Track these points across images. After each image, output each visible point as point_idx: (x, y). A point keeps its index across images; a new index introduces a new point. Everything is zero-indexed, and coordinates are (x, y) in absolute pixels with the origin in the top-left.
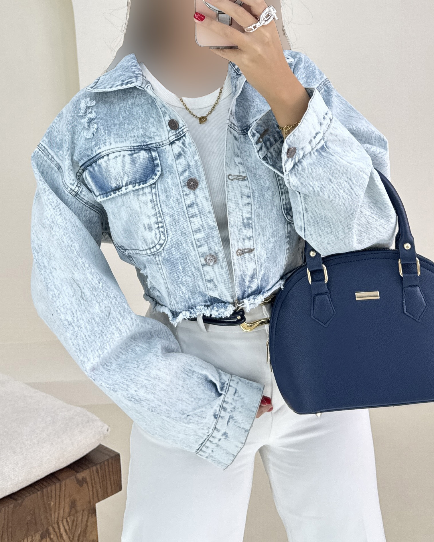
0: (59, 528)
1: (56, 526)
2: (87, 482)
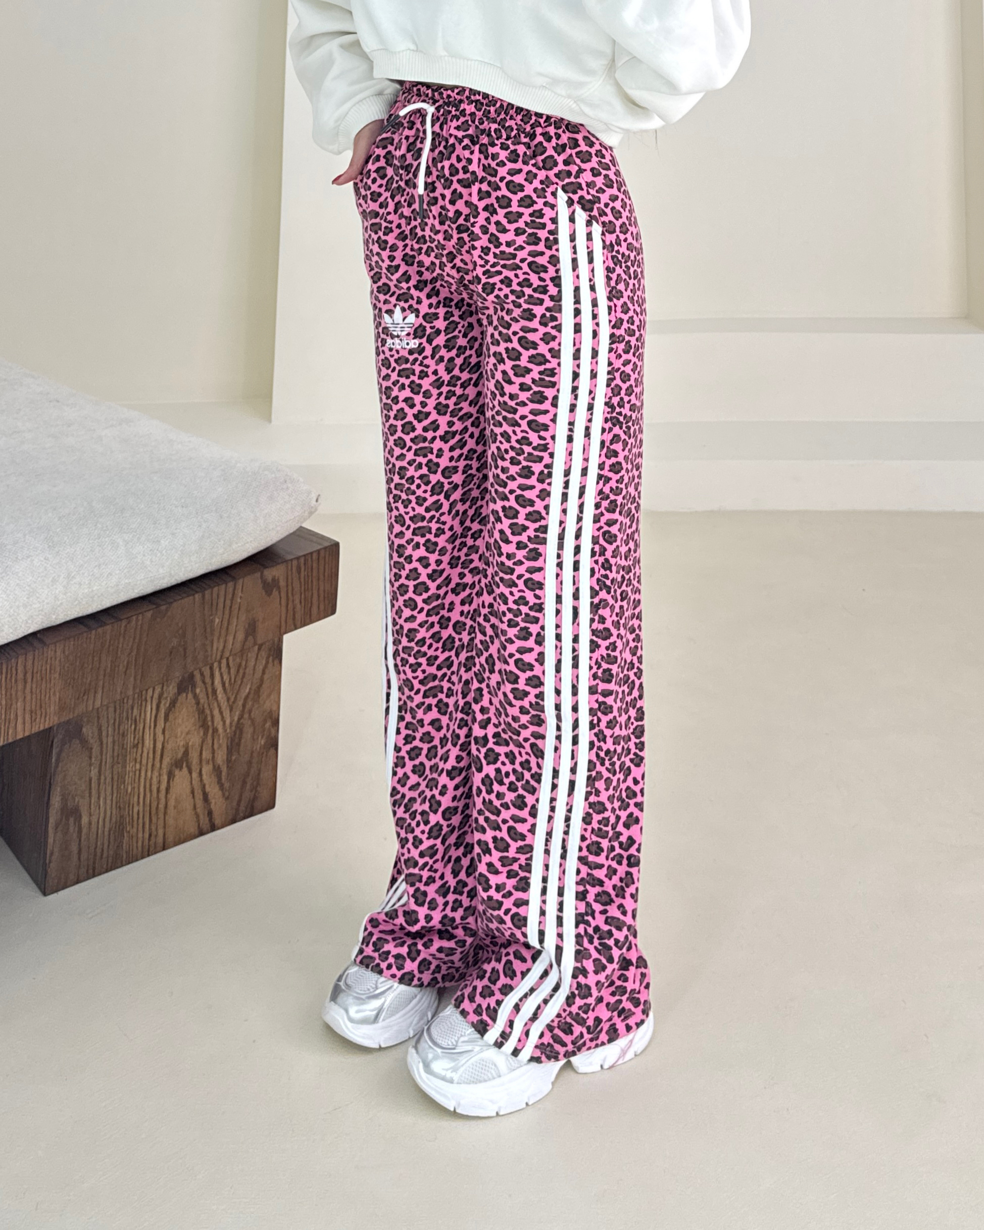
0: (212, 676)
1: (207, 672)
2: (279, 588)
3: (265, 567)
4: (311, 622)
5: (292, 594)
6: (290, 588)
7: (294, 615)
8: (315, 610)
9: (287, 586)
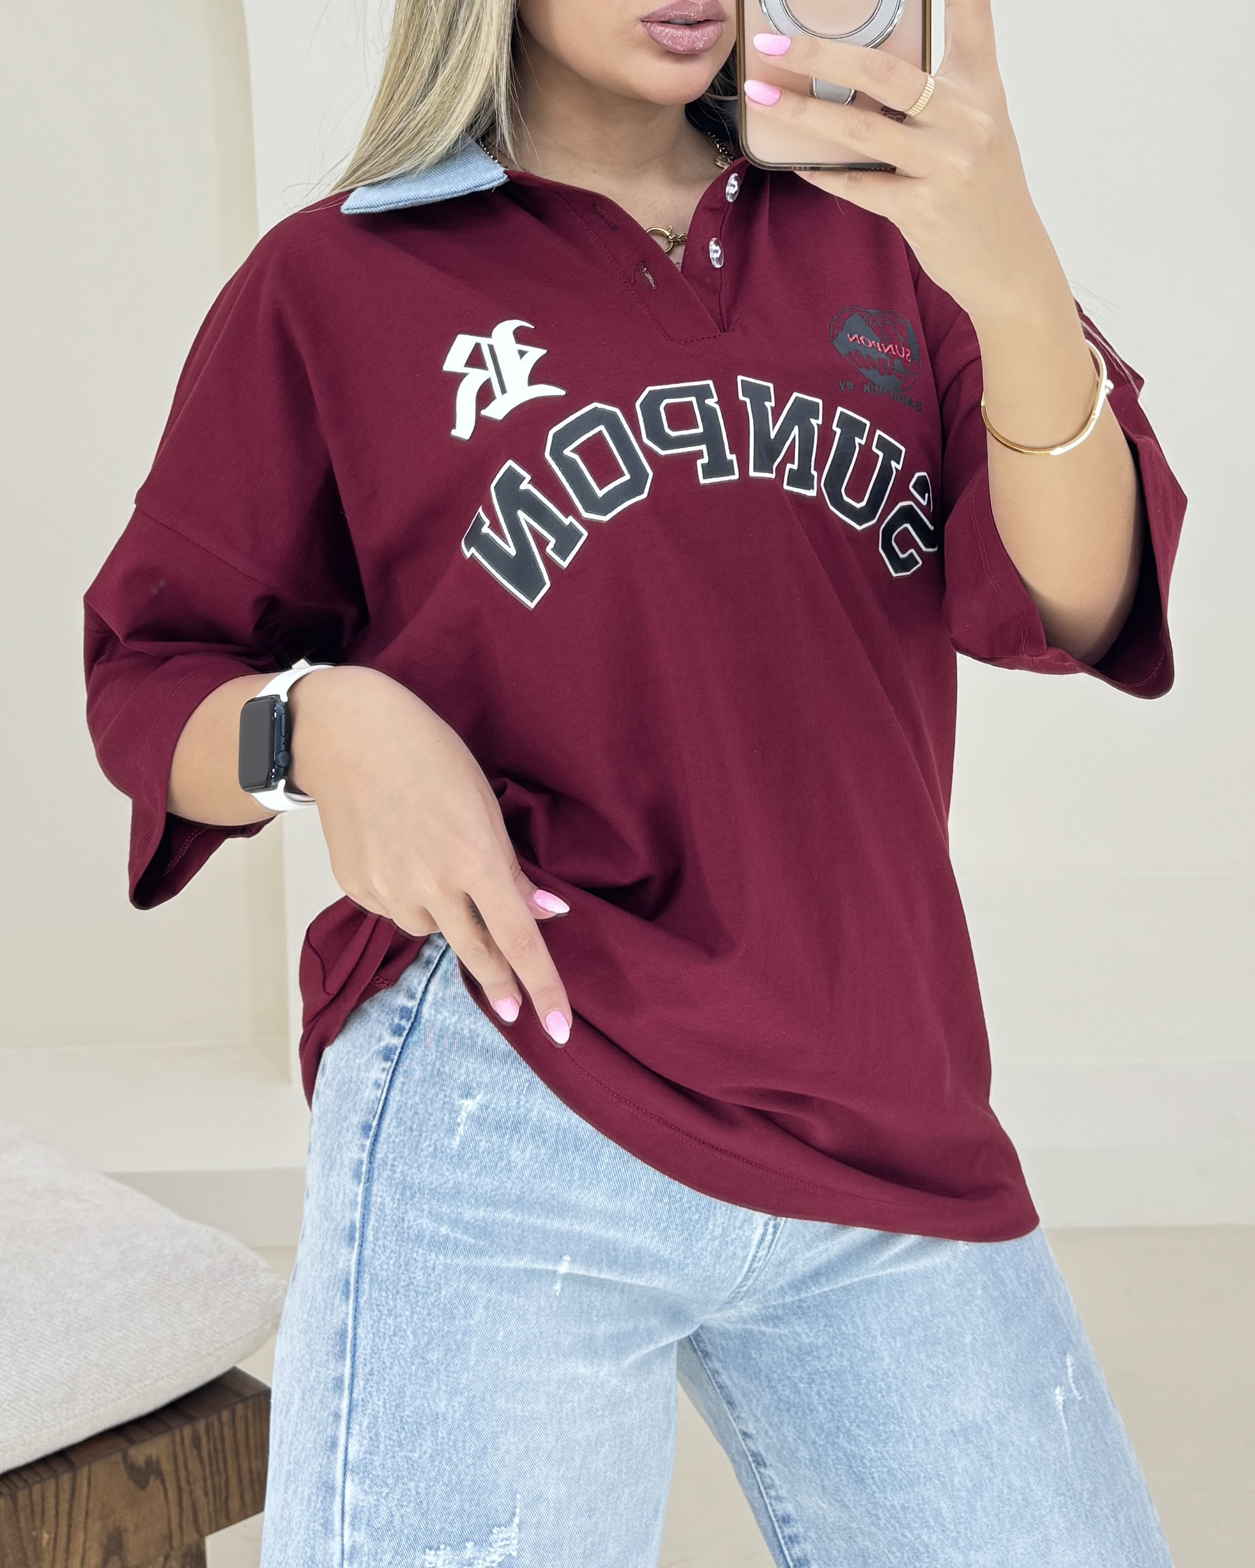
2: (161, 1476)
3: (132, 1442)
4: (230, 1522)
5: (189, 1483)
6: (182, 1472)
7: (195, 1515)
8: (235, 1504)
9: (177, 1470)
